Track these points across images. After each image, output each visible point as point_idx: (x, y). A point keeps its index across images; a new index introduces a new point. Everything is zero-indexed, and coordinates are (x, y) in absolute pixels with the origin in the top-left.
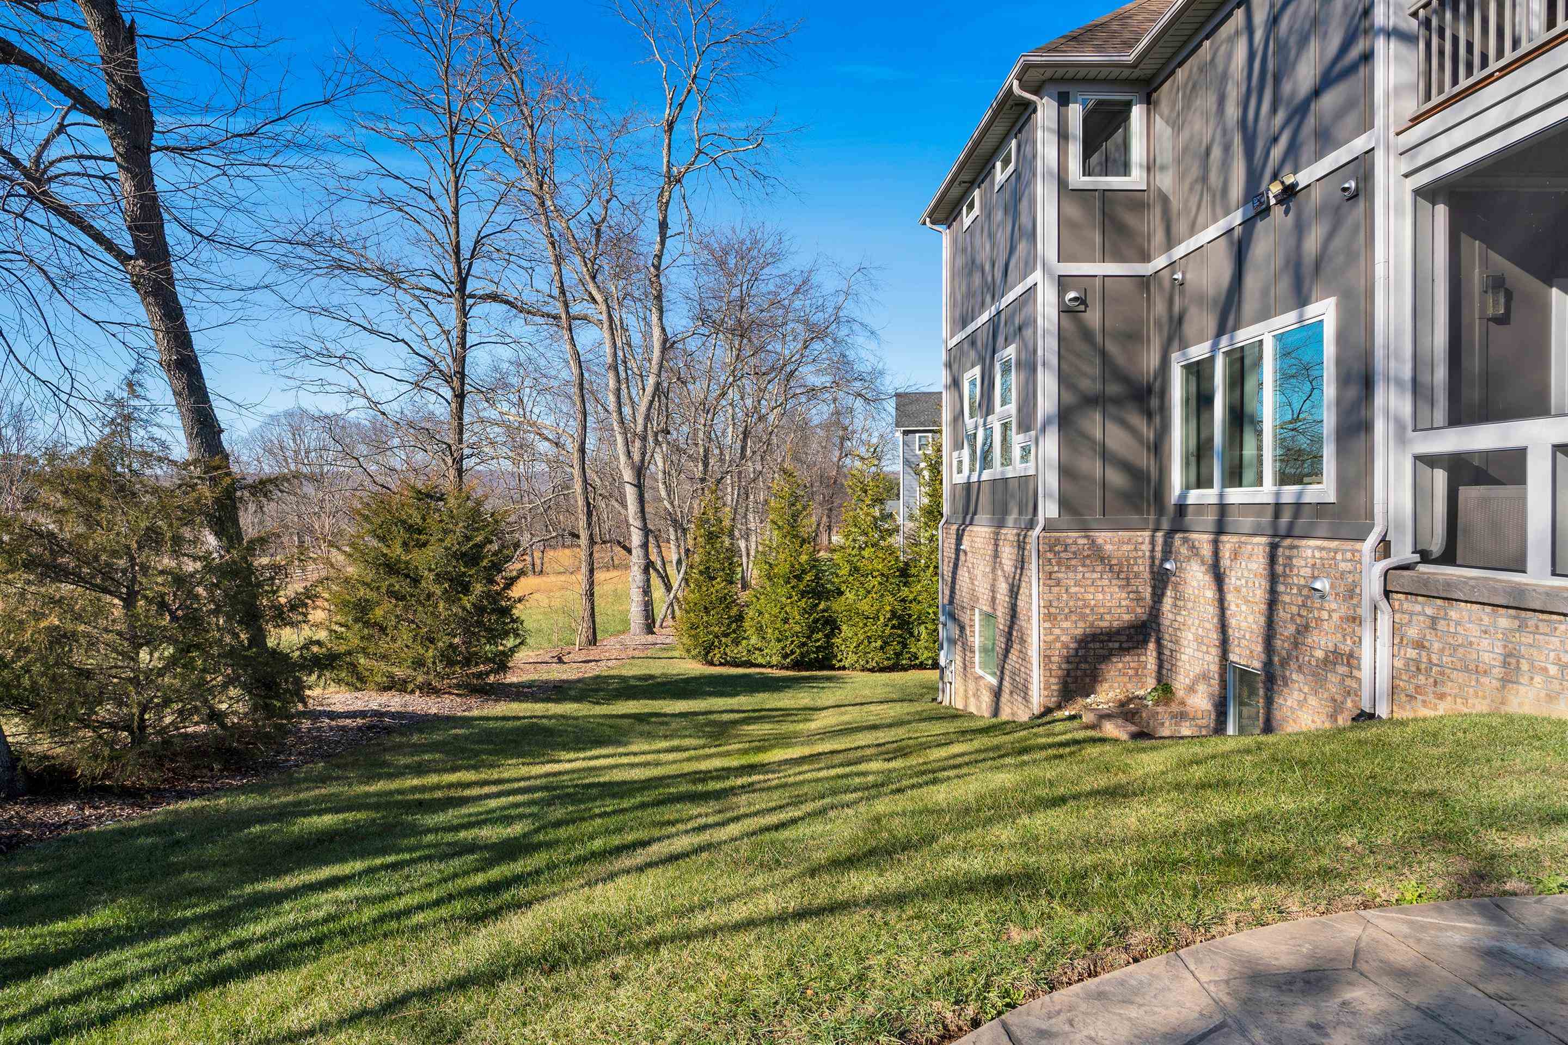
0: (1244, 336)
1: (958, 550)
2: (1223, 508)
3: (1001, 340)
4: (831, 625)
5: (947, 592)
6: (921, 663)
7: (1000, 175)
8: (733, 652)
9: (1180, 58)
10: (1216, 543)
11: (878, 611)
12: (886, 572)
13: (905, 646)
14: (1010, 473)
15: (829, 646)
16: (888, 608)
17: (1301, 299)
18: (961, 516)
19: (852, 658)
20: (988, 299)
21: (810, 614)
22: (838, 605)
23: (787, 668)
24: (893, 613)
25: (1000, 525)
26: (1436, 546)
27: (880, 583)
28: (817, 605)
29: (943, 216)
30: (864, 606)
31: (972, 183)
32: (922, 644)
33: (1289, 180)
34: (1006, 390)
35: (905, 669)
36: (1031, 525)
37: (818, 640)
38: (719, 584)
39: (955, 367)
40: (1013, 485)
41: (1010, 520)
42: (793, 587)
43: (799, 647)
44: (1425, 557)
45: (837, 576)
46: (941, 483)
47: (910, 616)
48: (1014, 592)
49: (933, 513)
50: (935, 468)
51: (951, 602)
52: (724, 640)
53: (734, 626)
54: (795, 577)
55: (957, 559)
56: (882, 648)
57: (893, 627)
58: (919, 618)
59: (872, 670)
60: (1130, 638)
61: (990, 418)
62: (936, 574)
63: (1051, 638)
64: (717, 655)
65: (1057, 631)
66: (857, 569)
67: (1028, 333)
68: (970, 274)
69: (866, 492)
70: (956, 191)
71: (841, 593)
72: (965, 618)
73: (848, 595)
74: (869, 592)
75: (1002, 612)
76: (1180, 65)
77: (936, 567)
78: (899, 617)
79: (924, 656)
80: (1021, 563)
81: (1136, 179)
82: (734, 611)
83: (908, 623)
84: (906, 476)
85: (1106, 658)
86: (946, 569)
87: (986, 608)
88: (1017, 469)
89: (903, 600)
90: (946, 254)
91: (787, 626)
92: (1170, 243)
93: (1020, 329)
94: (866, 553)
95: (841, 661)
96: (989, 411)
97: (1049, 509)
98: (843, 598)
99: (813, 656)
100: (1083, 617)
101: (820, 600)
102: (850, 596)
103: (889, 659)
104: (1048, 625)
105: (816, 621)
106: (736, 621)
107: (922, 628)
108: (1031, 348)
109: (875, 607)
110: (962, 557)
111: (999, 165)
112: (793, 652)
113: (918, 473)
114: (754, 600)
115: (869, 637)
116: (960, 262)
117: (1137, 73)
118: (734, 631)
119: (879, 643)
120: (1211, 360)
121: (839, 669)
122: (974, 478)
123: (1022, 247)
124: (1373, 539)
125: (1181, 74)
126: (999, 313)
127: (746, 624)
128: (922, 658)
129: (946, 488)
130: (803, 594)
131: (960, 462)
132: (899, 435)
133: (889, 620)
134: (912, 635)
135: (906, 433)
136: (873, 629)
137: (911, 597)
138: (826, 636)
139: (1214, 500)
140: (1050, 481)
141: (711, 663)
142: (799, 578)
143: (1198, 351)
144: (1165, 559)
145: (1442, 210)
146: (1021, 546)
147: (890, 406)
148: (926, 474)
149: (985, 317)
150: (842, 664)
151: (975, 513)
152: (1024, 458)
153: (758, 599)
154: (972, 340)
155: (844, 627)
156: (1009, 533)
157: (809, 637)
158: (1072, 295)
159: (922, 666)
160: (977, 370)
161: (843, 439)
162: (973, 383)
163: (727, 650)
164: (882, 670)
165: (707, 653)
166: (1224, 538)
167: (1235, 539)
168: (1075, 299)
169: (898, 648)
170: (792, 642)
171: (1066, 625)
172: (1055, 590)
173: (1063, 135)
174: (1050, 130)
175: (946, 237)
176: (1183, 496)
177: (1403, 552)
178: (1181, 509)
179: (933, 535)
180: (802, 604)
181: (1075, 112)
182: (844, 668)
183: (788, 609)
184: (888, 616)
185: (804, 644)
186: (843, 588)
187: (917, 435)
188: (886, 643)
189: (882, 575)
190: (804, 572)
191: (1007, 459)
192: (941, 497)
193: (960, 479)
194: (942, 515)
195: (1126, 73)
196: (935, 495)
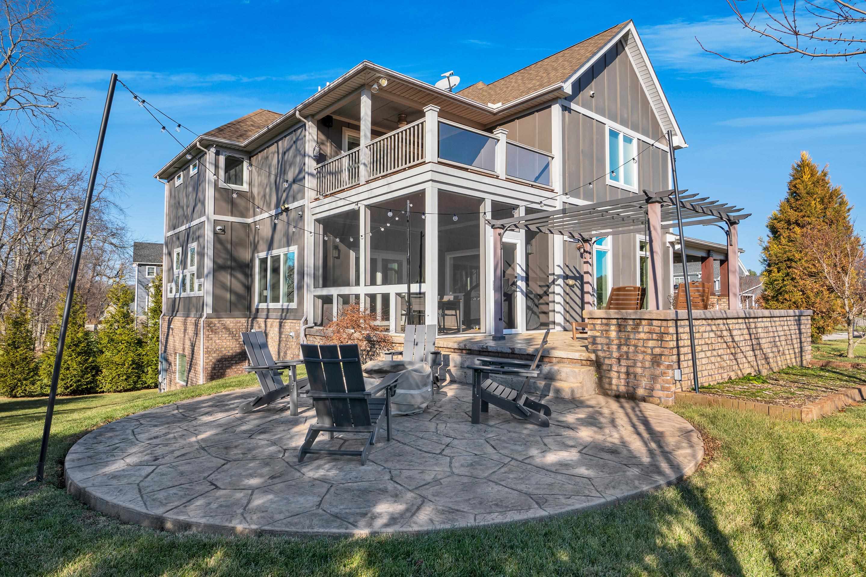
0: (275, 252)
1: (169, 328)
2: (268, 310)
3: (190, 240)
4: (97, 370)
5: (163, 348)
6: (149, 385)
7: (193, 171)
8: (30, 388)
9: (260, 150)
10: (265, 322)
11: (124, 361)
12: (129, 340)
13: (139, 377)
14: (192, 294)
15: (94, 381)
16: (130, 359)
17: (288, 245)
18: (171, 312)
19: (108, 386)
20: (185, 221)
21: (83, 365)
22: (101, 359)
23: (67, 395)
24: (133, 361)
25: (188, 316)
26: (319, 322)
27: (126, 347)
28: (87, 360)
29: (166, 176)
30: (117, 359)
31: (180, 169)
32: (149, 376)
33: (286, 206)
34: (192, 261)
35: (139, 389)
36: (201, 317)
37: (88, 378)
38: (21, 351)
39: (169, 246)
40: (194, 300)
41: (192, 314)
42: (73, 351)
43: (75, 383)
44: (316, 324)
45: (101, 344)
46: (161, 296)
47: (143, 362)
48: (193, 346)
49: (156, 311)
50: (158, 288)
51: (165, 352)
52: (24, 382)
53: (32, 374)
54: (74, 345)
55: (168, 332)
56: (126, 379)
57: (133, 368)
58: (148, 363)
59: (120, 391)
60: (239, 359)
61: (185, 271)
62: (158, 341)
63: (208, 361)
64: (19, 391)
65: (211, 358)
66: (112, 340)
67: (201, 240)
68: (177, 209)
69: (119, 300)
70: (172, 170)
71: (102, 352)
72: (171, 359)
73: (107, 353)
74: (120, 352)
75: (188, 352)
76: (260, 152)
77: (158, 338)
78: (136, 363)
79: (150, 382)
80: (196, 334)
81: (245, 187)
82: (32, 365)
83: (142, 366)
84: (139, 290)
85: (229, 367)
86: (162, 338)
87: (181, 352)
88: (196, 293)
89: (139, 355)
90: (166, 193)
91: (68, 372)
92: (254, 215)
93: (199, 237)
94: (118, 332)
95: (102, 388)
96: (185, 267)
97: (208, 310)
98: (104, 355)
99: (84, 387)
100: (221, 351)
101: (90, 357)
102: (108, 354)
103: (130, 385)
104: (207, 355)
105: (86, 368)
106: (33, 371)
107: (149, 368)
108: (202, 246)
109: (123, 359)
110: (171, 331)
111: (191, 167)
112: (71, 386)
113: (147, 288)
114: (47, 359)
115: (119, 375)
116: (173, 202)
117: (245, 149)
118: (32, 377)
119: (125, 377)
120: (267, 258)
121: (100, 393)
122: (178, 296)
123: (199, 205)
124: (303, 319)
125: (260, 155)
126: (190, 228)
127: (41, 372)
128: (149, 383)
129: (164, 299)
130: (79, 354)
131: (171, 288)
132: (135, 265)
133: (131, 365)
134: (143, 372)
135: (140, 265)
136: (121, 370)
137: (144, 353)
138: (93, 376)
139: (265, 307)
140: (209, 300)
141: (15, 396)
142: (77, 345)
143: (263, 255)
144: (251, 329)
145: (321, 226)
146: (196, 325)
147: (131, 251)
148: (152, 290)
149: (183, 228)
150: (102, 390)
151: (177, 312)
152: (199, 290)
153: (49, 358)
154: (177, 236)
155: (104, 370)
156: (191, 320)
157: (82, 377)
158: (219, 227)
159: (148, 387)
160: (180, 250)
161: (95, 265)
162: (178, 254)
163: (27, 388)
164: (126, 391)
165: (12, 391)
166: (268, 320)
167: (272, 320)
168: (220, 229)
169: (136, 379)
170: (71, 380)
171: (214, 355)
172: (210, 341)
173: (217, 166)
174: (211, 163)
175: (167, 187)
176: (258, 305)
177: (311, 323)
178: (257, 310)
179: (156, 322)
180: (79, 359)
181: (222, 159)
182: (103, 392)
183: (69, 362)
184: (130, 363)
185: (79, 381)
186: (104, 350)
187: (147, 267)
188: (128, 377)
189: (128, 342)
190: (80, 342)
191: (192, 290)
192: (161, 303)
193: (171, 296)
194: (161, 312)
195: (241, 149)
196: (158, 302)
